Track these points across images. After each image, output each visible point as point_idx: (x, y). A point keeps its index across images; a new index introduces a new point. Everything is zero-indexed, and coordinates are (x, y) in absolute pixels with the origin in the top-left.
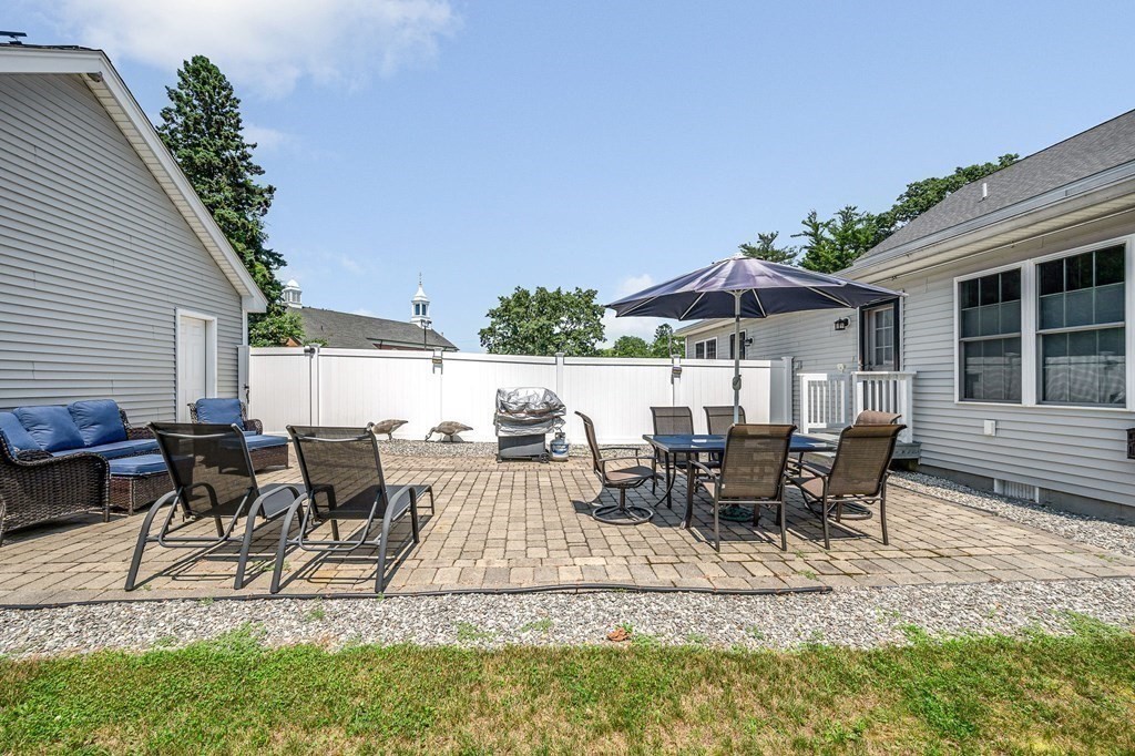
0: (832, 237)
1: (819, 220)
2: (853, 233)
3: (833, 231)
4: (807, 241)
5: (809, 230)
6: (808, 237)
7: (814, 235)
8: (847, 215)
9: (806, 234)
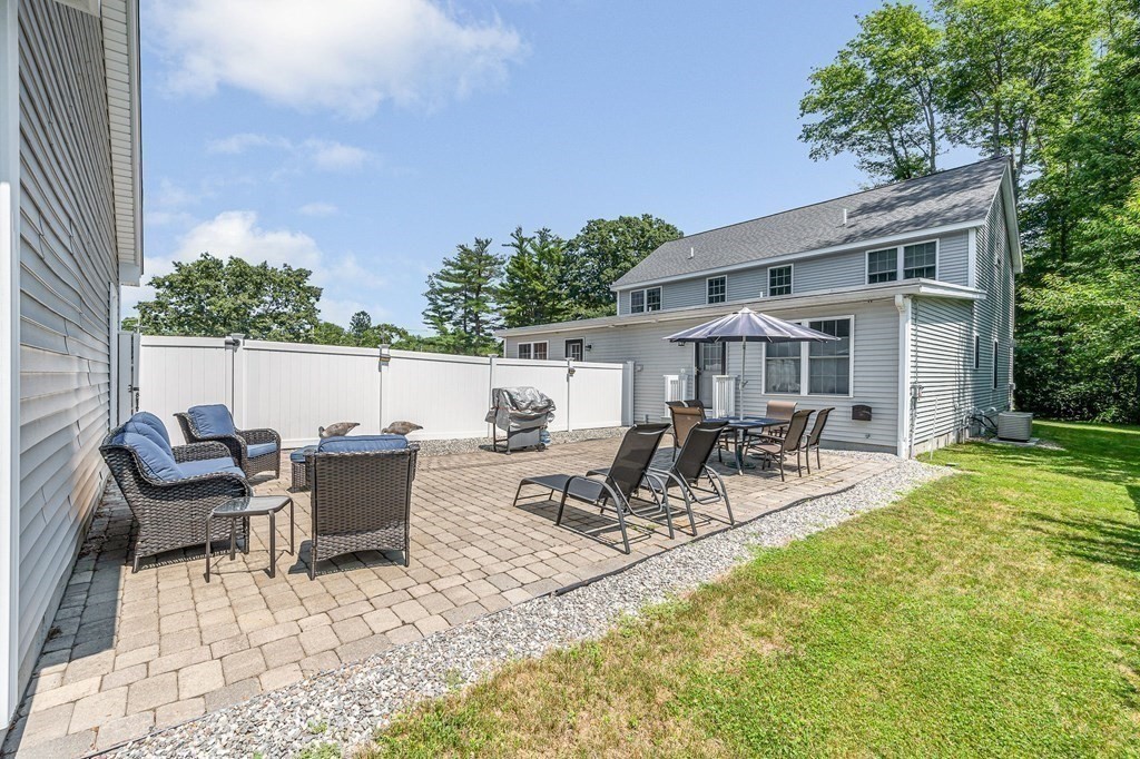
0: (532, 252)
1: (524, 235)
2: (549, 251)
3: (533, 247)
4: (514, 252)
5: (517, 242)
6: (515, 248)
7: (520, 247)
8: (543, 235)
9: (514, 245)
